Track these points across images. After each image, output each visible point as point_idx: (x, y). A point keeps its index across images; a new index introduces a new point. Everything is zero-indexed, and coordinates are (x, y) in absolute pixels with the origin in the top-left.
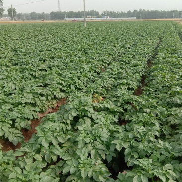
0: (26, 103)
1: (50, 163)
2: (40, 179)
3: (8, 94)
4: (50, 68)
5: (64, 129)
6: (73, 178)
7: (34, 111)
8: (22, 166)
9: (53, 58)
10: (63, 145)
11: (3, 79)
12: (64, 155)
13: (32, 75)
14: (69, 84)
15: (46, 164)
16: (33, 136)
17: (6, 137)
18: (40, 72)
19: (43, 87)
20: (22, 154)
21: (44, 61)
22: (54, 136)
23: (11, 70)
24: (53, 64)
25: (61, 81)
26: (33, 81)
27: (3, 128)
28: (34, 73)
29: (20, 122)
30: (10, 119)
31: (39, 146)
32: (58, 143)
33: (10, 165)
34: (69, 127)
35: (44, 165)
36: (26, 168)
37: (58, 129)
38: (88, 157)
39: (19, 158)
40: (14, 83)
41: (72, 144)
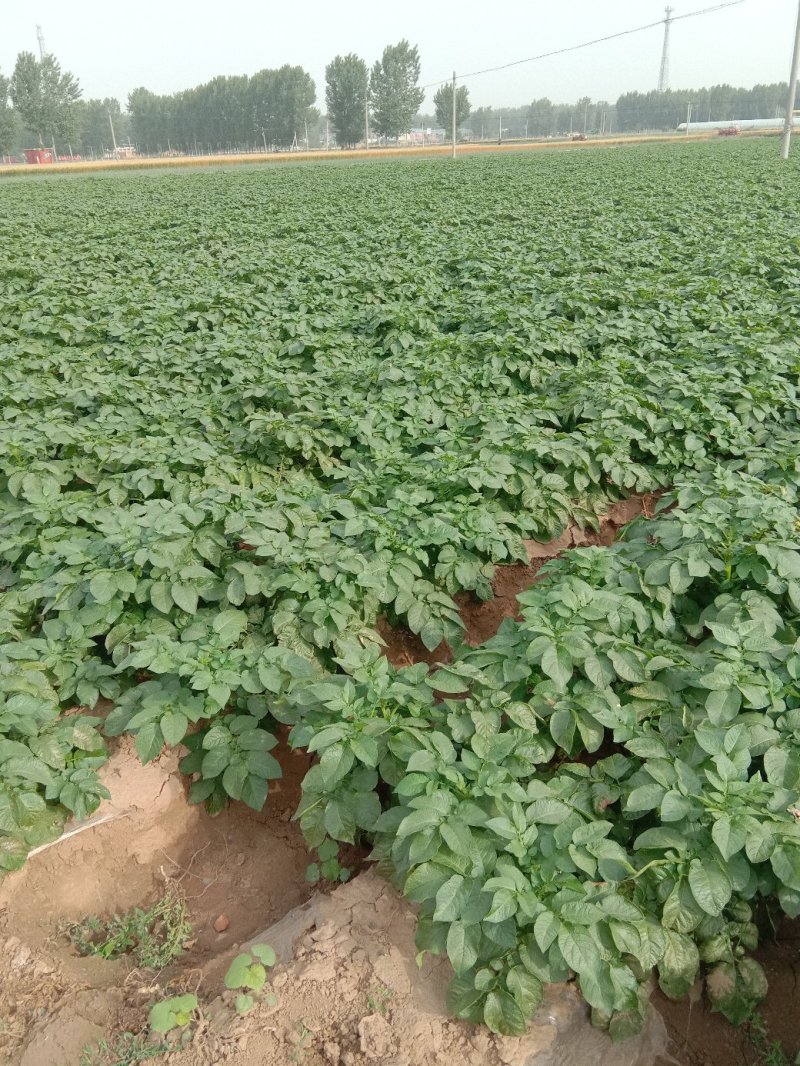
0: (483, 490)
1: (567, 750)
2: (525, 806)
3: (415, 444)
4: (595, 349)
5: (642, 626)
6: (670, 843)
7: (512, 527)
8: (457, 735)
9: (613, 306)
10: (634, 692)
11: (403, 382)
12: (635, 735)
13: (514, 375)
14: (678, 426)
15: (551, 752)
16: (504, 627)
17: (399, 610)
18: (547, 364)
19: (559, 430)
20: (462, 688)
21: (571, 318)
22: (594, 645)
23: (433, 351)
24: (612, 334)
25: (640, 413)
26: (516, 401)
27: (392, 573)
28: (524, 368)
29: (456, 564)
30: (422, 542)
31: (528, 672)
32: (610, 678)
33: (410, 721)
34: (666, 623)
35: (544, 755)
36: (474, 747)
37: (614, 621)
38: (751, 771)
39: (447, 701)
40: (440, 404)
41: (676, 700)
